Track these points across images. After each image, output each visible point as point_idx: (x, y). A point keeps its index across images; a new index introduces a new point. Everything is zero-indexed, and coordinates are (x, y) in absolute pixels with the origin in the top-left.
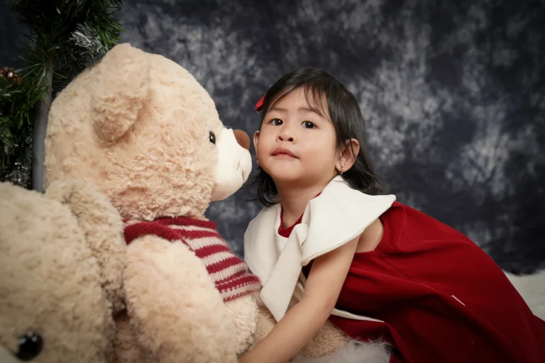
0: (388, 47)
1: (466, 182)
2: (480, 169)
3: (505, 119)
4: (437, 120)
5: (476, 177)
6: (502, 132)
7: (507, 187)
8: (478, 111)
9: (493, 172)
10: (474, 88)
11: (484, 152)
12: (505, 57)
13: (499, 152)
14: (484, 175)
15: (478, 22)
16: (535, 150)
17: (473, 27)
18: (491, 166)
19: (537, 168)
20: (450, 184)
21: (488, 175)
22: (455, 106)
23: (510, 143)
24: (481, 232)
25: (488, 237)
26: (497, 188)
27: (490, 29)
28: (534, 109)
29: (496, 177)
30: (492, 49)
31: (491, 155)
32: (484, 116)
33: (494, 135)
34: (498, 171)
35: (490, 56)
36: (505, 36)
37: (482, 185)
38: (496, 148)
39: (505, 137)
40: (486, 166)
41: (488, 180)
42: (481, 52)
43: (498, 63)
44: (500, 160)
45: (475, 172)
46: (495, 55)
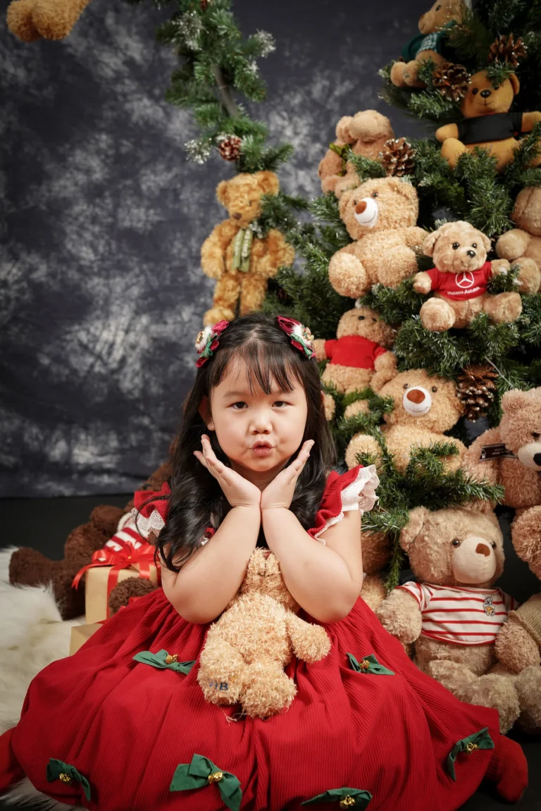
1: (74, 372)
2: (99, 357)
3: (144, 297)
4: (21, 291)
5: (92, 366)
6: (138, 313)
7: (146, 382)
8: (96, 284)
9: (123, 361)
10: (87, 254)
11: (106, 336)
12: (137, 216)
13: (132, 337)
14: (105, 364)
15: (88, 172)
17: (81, 178)
18: (118, 354)
20: (46, 371)
21: (114, 366)
22: (52, 275)
23: (153, 328)
24: (103, 437)
25: (114, 443)
26: (130, 382)
27: (111, 181)
28: (195, 287)
29: (128, 370)
30: (117, 206)
31: (119, 340)
32: (106, 290)
33: (122, 316)
34: (130, 360)
35: (113, 215)
36: (137, 192)
37: (102, 378)
38: (127, 332)
39: (144, 320)
40: (109, 353)
41: (113, 372)
42: (97, 210)
43: (127, 224)
44: (133, 347)
45: (90, 360)
46: (121, 214)
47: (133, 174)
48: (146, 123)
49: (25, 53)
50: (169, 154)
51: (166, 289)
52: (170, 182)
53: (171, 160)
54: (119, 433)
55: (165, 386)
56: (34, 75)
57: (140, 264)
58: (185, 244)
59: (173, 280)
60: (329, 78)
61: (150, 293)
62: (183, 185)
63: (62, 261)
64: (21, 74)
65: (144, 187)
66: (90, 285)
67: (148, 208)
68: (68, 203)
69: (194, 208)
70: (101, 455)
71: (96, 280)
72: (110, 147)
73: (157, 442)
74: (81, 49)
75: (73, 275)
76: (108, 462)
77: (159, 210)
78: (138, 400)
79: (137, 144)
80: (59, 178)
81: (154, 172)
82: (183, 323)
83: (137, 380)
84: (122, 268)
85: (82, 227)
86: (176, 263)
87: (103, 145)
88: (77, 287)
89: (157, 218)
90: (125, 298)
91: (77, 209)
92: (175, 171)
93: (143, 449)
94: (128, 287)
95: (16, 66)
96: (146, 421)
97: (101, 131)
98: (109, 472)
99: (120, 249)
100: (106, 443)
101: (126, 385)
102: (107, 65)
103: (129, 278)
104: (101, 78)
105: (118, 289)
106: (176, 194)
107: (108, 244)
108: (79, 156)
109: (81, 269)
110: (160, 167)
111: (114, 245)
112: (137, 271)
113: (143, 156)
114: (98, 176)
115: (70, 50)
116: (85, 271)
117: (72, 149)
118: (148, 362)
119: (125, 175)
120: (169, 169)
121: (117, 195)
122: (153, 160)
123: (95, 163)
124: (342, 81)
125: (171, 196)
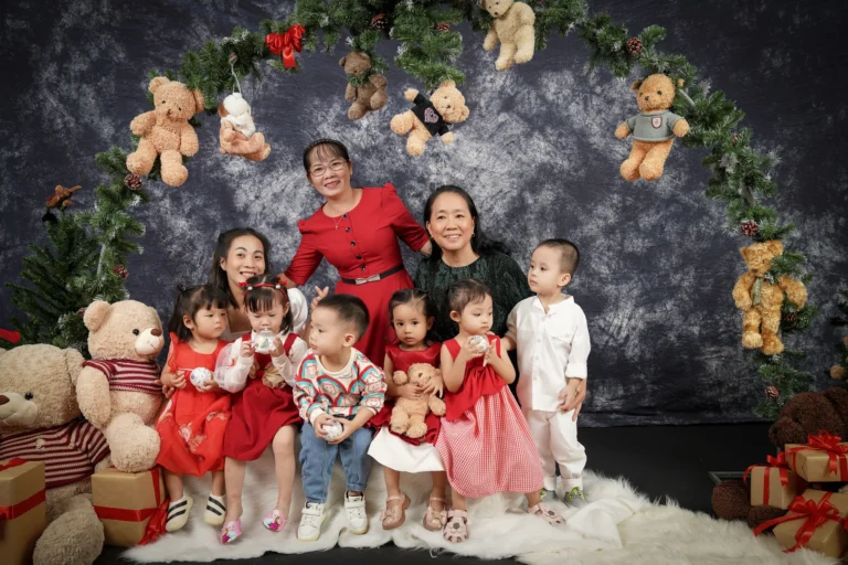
0: (513, 242)
2: (612, 336)
3: (641, 296)
5: (607, 342)
6: (637, 306)
7: (643, 351)
8: (610, 289)
9: (627, 337)
10: (604, 270)
12: (637, 244)
13: (633, 322)
14: (616, 340)
15: (605, 219)
16: (677, 322)
17: (601, 223)
18: (624, 334)
19: (679, 337)
21: (622, 341)
22: (582, 285)
23: (647, 315)
24: (613, 388)
25: (621, 392)
26: (632, 351)
27: (620, 223)
28: (674, 287)
29: (631, 343)
30: (623, 239)
31: (624, 325)
32: (616, 292)
33: (627, 308)
34: (632, 337)
35: (621, 244)
36: (637, 229)
37: (614, 349)
38: (630, 319)
39: (641, 311)
40: (618, 333)
41: (621, 345)
42: (611, 242)
43: (630, 249)
44: (634, 329)
45: (607, 338)
46: (627, 243)
47: (635, 218)
48: (643, 185)
49: (568, 152)
50: (657, 204)
51: (657, 289)
52: (659, 221)
53: (659, 207)
54: (624, 385)
55: (655, 354)
56: (573, 164)
57: (638, 274)
58: (668, 260)
59: (660, 283)
60: (765, 145)
61: (645, 292)
62: (666, 221)
63: (589, 275)
64: (566, 164)
65: (641, 225)
66: (606, 289)
67: (644, 239)
68: (593, 239)
69: (674, 236)
70: (612, 400)
71: (610, 286)
72: (619, 202)
73: (650, 391)
74: (602, 145)
75: (596, 284)
76: (617, 405)
77: (651, 239)
78: (637, 363)
79: (637, 199)
80: (587, 224)
81: (648, 215)
82: (667, 311)
83: (636, 350)
84: (627, 278)
85: (601, 253)
86: (662, 273)
87: (615, 201)
88: (598, 291)
89: (650, 245)
90: (629, 297)
91: (598, 242)
92: (662, 213)
93: (640, 395)
94: (631, 290)
95: (563, 159)
96: (642, 377)
97: (614, 193)
98: (617, 412)
99: (625, 266)
100: (616, 392)
101: (629, 353)
102: (617, 152)
103: (632, 284)
104: (614, 160)
105: (624, 291)
106: (662, 228)
107: (618, 263)
108: (600, 209)
109: (600, 280)
110: (652, 211)
111: (622, 264)
112: (636, 279)
113: (640, 206)
114: (612, 221)
115: (595, 146)
116: (603, 282)
117: (596, 205)
118: (643, 337)
119: (628, 219)
120: (658, 212)
121: (623, 232)
122: (647, 207)
123: (610, 213)
124: (776, 145)
125: (659, 230)
